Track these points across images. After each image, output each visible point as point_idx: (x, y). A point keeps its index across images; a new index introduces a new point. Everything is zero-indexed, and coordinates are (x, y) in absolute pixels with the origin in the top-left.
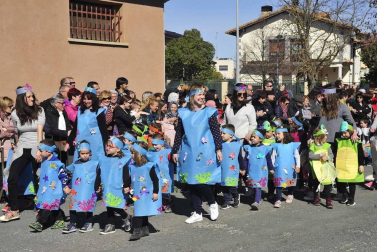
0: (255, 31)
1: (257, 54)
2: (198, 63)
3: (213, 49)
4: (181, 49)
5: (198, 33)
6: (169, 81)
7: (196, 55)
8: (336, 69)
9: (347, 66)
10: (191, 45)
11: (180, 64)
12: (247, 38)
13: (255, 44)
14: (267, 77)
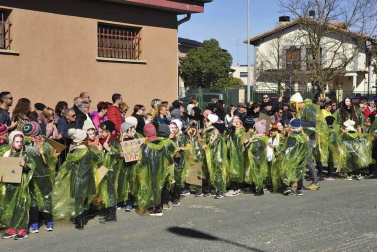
0: (271, 41)
1: (273, 63)
2: (216, 72)
3: (231, 59)
4: (200, 58)
5: (217, 43)
6: (188, 89)
7: (214, 64)
8: (351, 78)
9: (361, 75)
10: (209, 54)
11: (199, 72)
12: (263, 47)
13: (271, 53)
14: (283, 85)
